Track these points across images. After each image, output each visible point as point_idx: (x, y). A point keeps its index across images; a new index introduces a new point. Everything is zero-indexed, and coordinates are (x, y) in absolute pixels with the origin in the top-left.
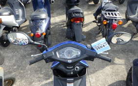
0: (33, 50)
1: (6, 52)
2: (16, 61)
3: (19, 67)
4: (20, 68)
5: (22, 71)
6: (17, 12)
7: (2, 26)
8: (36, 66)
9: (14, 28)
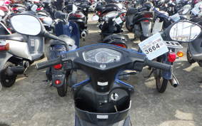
0: (47, 93)
1: (6, 95)
2: (19, 107)
3: (22, 116)
4: (23, 118)
5: (24, 122)
6: (32, 42)
7: (7, 54)
8: (49, 116)
9: (24, 62)
